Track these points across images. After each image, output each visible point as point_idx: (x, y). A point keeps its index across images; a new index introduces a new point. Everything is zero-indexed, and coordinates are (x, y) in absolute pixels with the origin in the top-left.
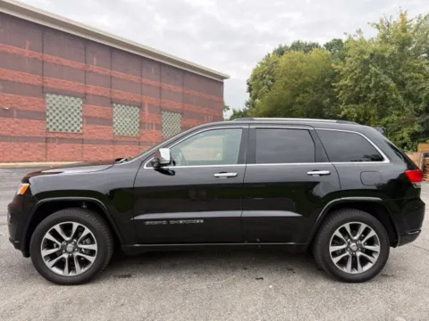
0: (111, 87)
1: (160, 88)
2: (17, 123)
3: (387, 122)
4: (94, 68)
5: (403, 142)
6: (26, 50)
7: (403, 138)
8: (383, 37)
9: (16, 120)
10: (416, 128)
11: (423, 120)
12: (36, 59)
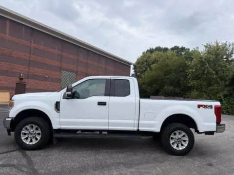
0: (87, 68)
1: (106, 69)
2: (50, 84)
3: (212, 89)
4: (81, 59)
5: (220, 98)
6: (56, 51)
7: (220, 97)
8: (208, 51)
9: (50, 82)
10: (226, 92)
11: (229, 89)
12: (59, 54)
